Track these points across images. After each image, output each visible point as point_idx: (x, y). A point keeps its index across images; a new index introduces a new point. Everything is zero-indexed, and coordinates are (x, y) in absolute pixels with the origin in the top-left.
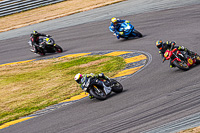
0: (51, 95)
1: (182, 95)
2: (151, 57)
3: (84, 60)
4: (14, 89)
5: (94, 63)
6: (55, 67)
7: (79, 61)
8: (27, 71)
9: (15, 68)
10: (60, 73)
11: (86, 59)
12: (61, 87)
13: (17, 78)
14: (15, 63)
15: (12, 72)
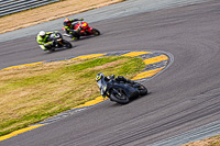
0: (63, 101)
1: (208, 99)
2: (172, 58)
3: (99, 61)
4: (23, 94)
5: (109, 65)
6: (67, 70)
7: (93, 63)
8: (36, 74)
9: (23, 71)
10: (72, 76)
11: (102, 60)
12: (74, 92)
13: (26, 82)
14: (23, 66)
15: (20, 76)
